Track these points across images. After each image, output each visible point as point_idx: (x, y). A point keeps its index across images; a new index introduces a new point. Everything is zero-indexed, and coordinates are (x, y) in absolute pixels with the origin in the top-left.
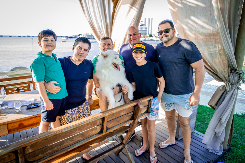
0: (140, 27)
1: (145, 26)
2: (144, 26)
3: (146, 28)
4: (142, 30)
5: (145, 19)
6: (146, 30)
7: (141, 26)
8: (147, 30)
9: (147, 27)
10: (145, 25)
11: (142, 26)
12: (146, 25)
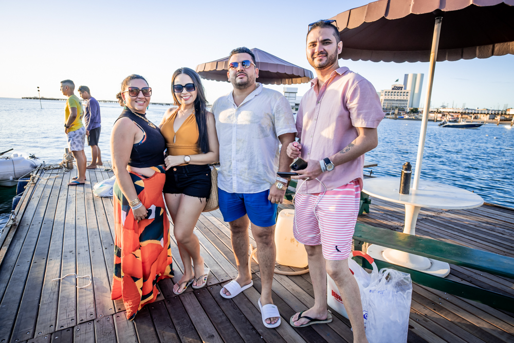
0: (392, 92)
1: (403, 91)
2: (400, 91)
3: (405, 94)
4: (396, 99)
5: (406, 76)
6: (405, 99)
7: (394, 91)
8: (409, 98)
9: (407, 93)
10: (403, 89)
11: (397, 91)
12: (405, 89)
